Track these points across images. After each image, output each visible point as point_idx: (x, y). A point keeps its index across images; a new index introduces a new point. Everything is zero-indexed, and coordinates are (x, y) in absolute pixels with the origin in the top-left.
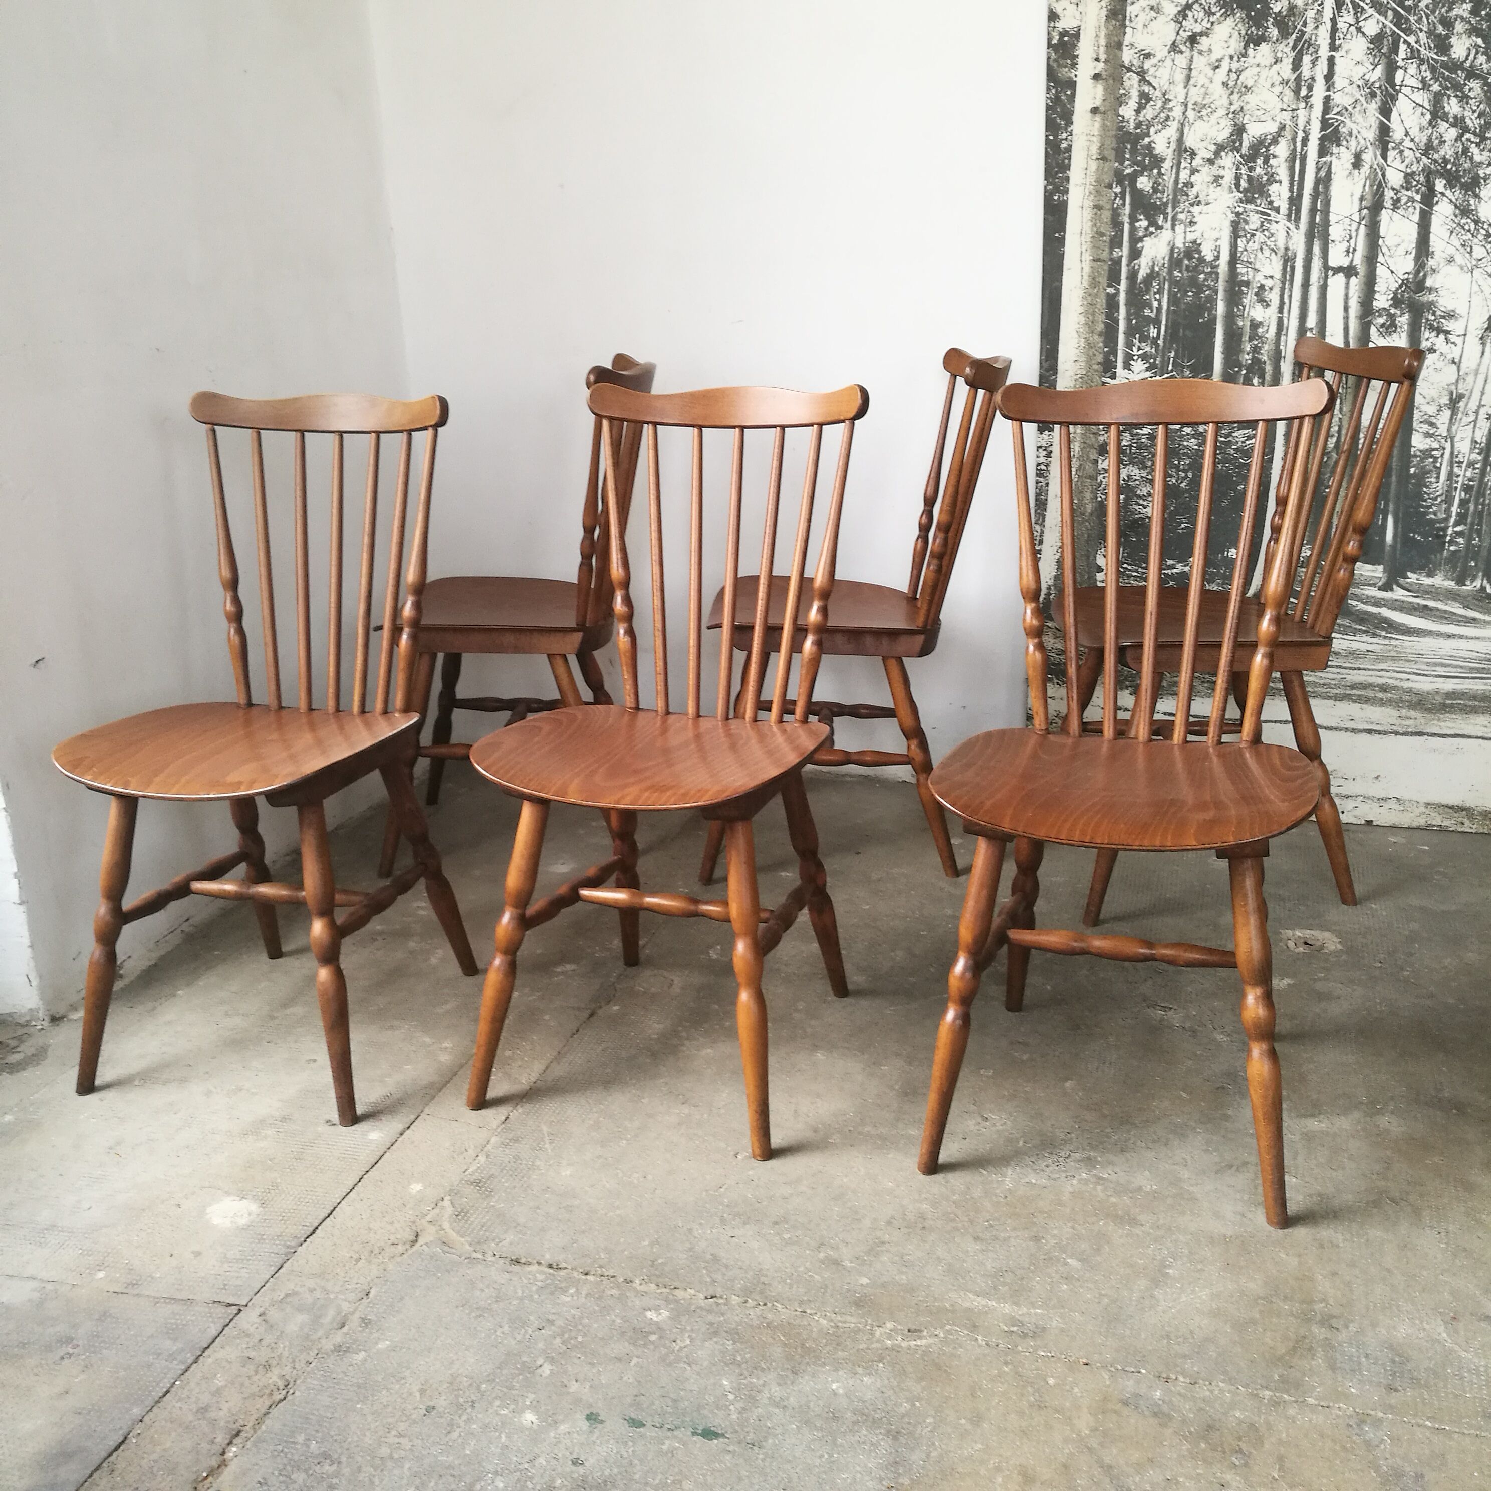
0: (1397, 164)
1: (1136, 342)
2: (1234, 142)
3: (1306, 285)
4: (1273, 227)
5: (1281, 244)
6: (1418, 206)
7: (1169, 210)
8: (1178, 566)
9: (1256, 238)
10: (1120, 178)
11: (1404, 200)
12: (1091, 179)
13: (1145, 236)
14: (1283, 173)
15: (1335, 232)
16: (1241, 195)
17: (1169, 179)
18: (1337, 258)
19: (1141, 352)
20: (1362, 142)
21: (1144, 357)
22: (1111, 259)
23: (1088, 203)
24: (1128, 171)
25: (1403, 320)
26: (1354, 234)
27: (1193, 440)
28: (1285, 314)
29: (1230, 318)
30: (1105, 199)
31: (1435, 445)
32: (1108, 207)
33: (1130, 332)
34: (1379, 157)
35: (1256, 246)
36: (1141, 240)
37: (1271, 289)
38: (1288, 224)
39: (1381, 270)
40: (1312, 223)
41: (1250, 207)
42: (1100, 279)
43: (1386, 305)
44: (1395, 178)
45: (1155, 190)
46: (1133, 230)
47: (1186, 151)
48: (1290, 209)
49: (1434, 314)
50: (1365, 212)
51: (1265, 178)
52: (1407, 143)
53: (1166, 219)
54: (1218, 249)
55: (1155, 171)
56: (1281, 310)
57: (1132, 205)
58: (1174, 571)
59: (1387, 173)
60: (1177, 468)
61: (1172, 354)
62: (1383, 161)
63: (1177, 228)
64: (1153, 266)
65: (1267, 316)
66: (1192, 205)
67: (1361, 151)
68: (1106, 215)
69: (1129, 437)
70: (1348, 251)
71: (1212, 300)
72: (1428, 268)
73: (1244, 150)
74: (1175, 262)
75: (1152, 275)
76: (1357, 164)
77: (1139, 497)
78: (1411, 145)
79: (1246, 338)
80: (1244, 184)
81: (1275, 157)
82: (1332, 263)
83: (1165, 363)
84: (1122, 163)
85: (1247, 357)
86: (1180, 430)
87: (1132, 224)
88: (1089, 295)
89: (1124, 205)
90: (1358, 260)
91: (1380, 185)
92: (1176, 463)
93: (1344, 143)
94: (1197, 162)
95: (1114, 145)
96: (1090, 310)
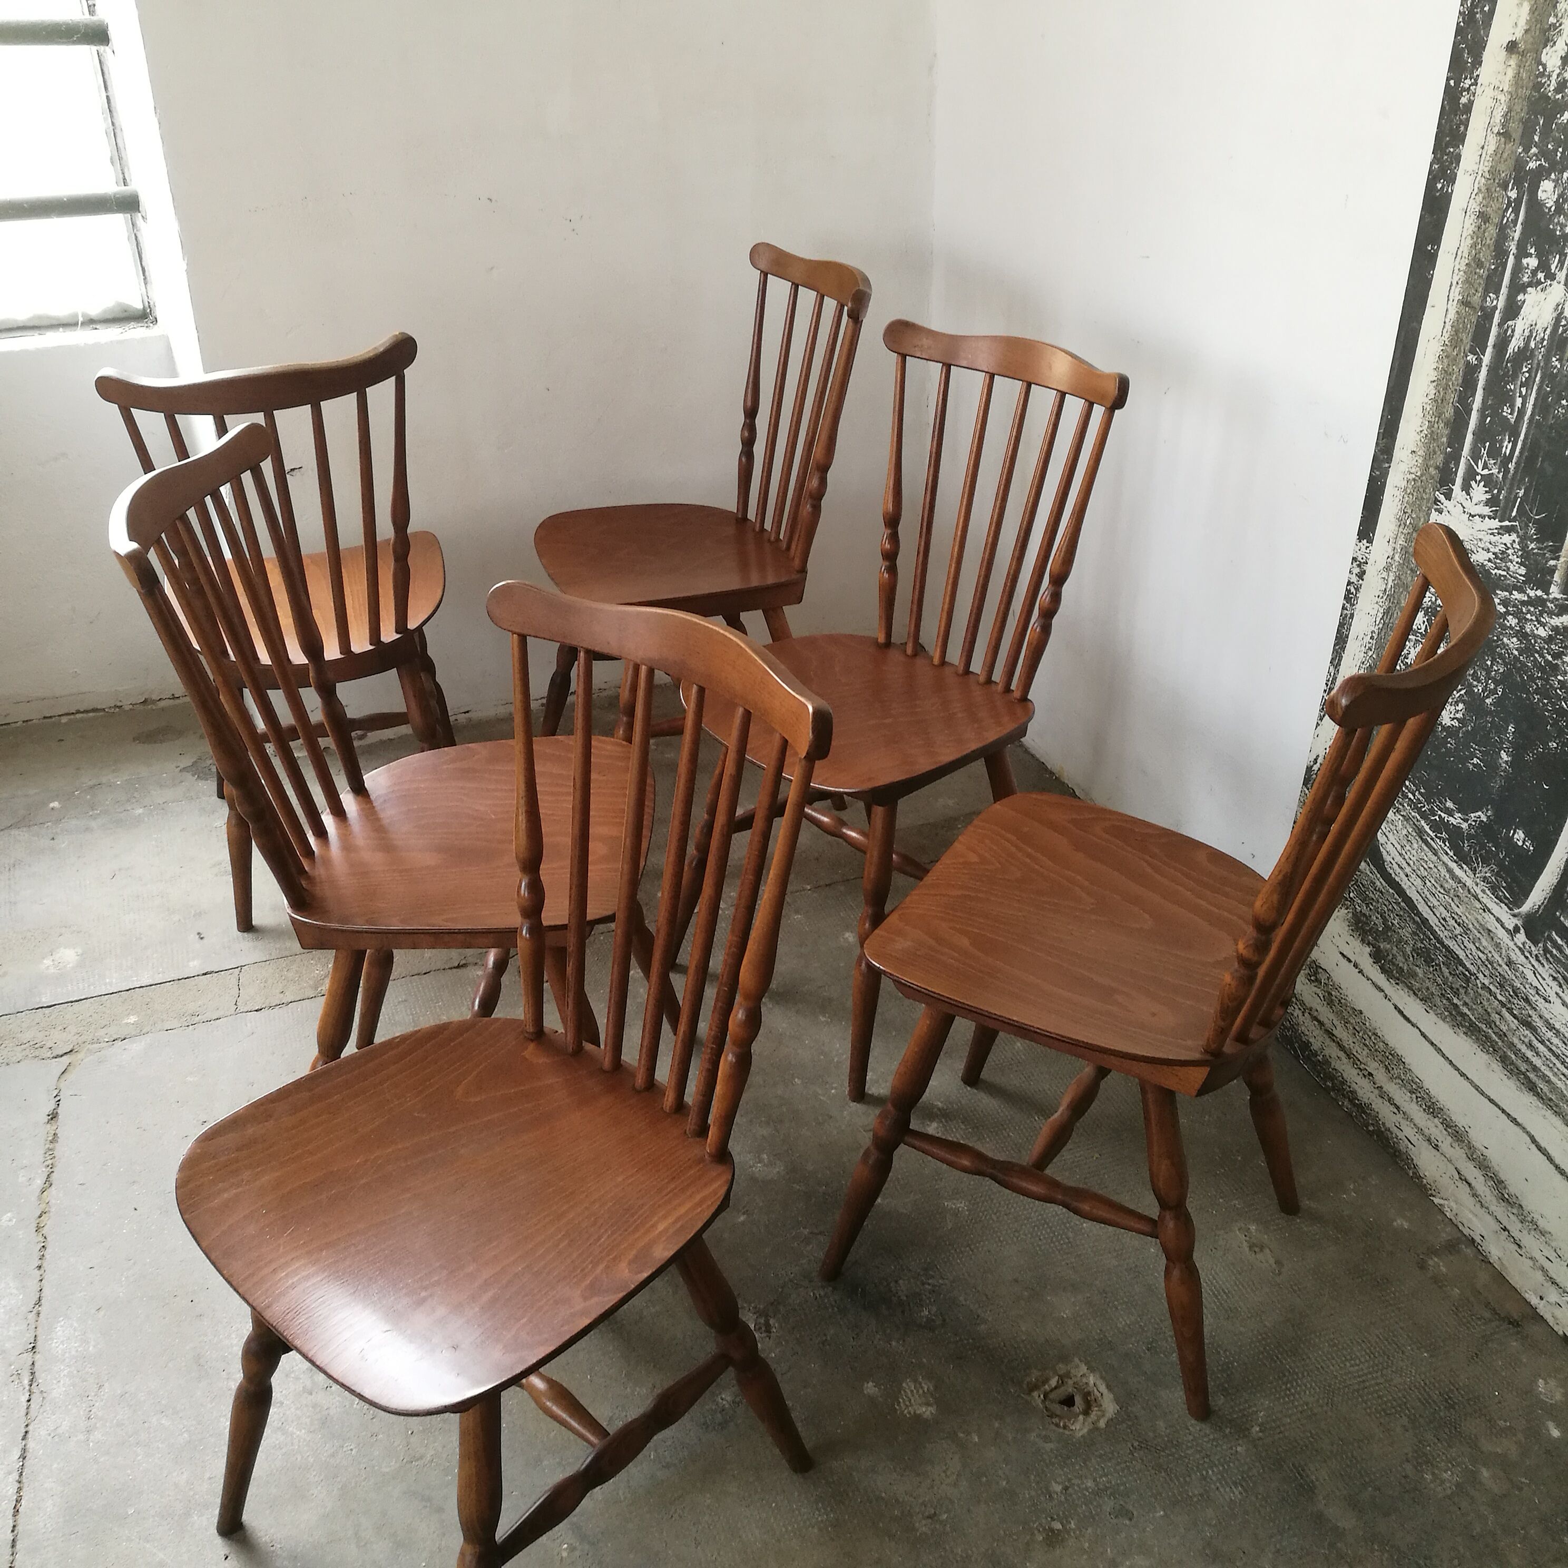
1: (1484, 452)
8: (1457, 815)
10: (1519, 174)
12: (1485, 167)
13: (1530, 284)
19: (1486, 472)
21: (1488, 481)
22: (1482, 308)
23: (1475, 207)
24: (1532, 165)
27: (1515, 640)
30: (1495, 206)
32: (1496, 221)
33: (1482, 434)
36: (1523, 289)
42: (1464, 336)
45: (1559, 209)
46: (1518, 269)
55: (1565, 175)
57: (1525, 223)
58: (1451, 820)
60: (1488, 670)
61: (1521, 493)
64: (1529, 337)
68: (1492, 231)
74: (1557, 341)
75: (1524, 354)
83: (1510, 502)
84: (1527, 150)
87: (1518, 258)
88: (1446, 357)
89: (1515, 222)
92: (1489, 663)
95: (1524, 114)
96: (1441, 383)
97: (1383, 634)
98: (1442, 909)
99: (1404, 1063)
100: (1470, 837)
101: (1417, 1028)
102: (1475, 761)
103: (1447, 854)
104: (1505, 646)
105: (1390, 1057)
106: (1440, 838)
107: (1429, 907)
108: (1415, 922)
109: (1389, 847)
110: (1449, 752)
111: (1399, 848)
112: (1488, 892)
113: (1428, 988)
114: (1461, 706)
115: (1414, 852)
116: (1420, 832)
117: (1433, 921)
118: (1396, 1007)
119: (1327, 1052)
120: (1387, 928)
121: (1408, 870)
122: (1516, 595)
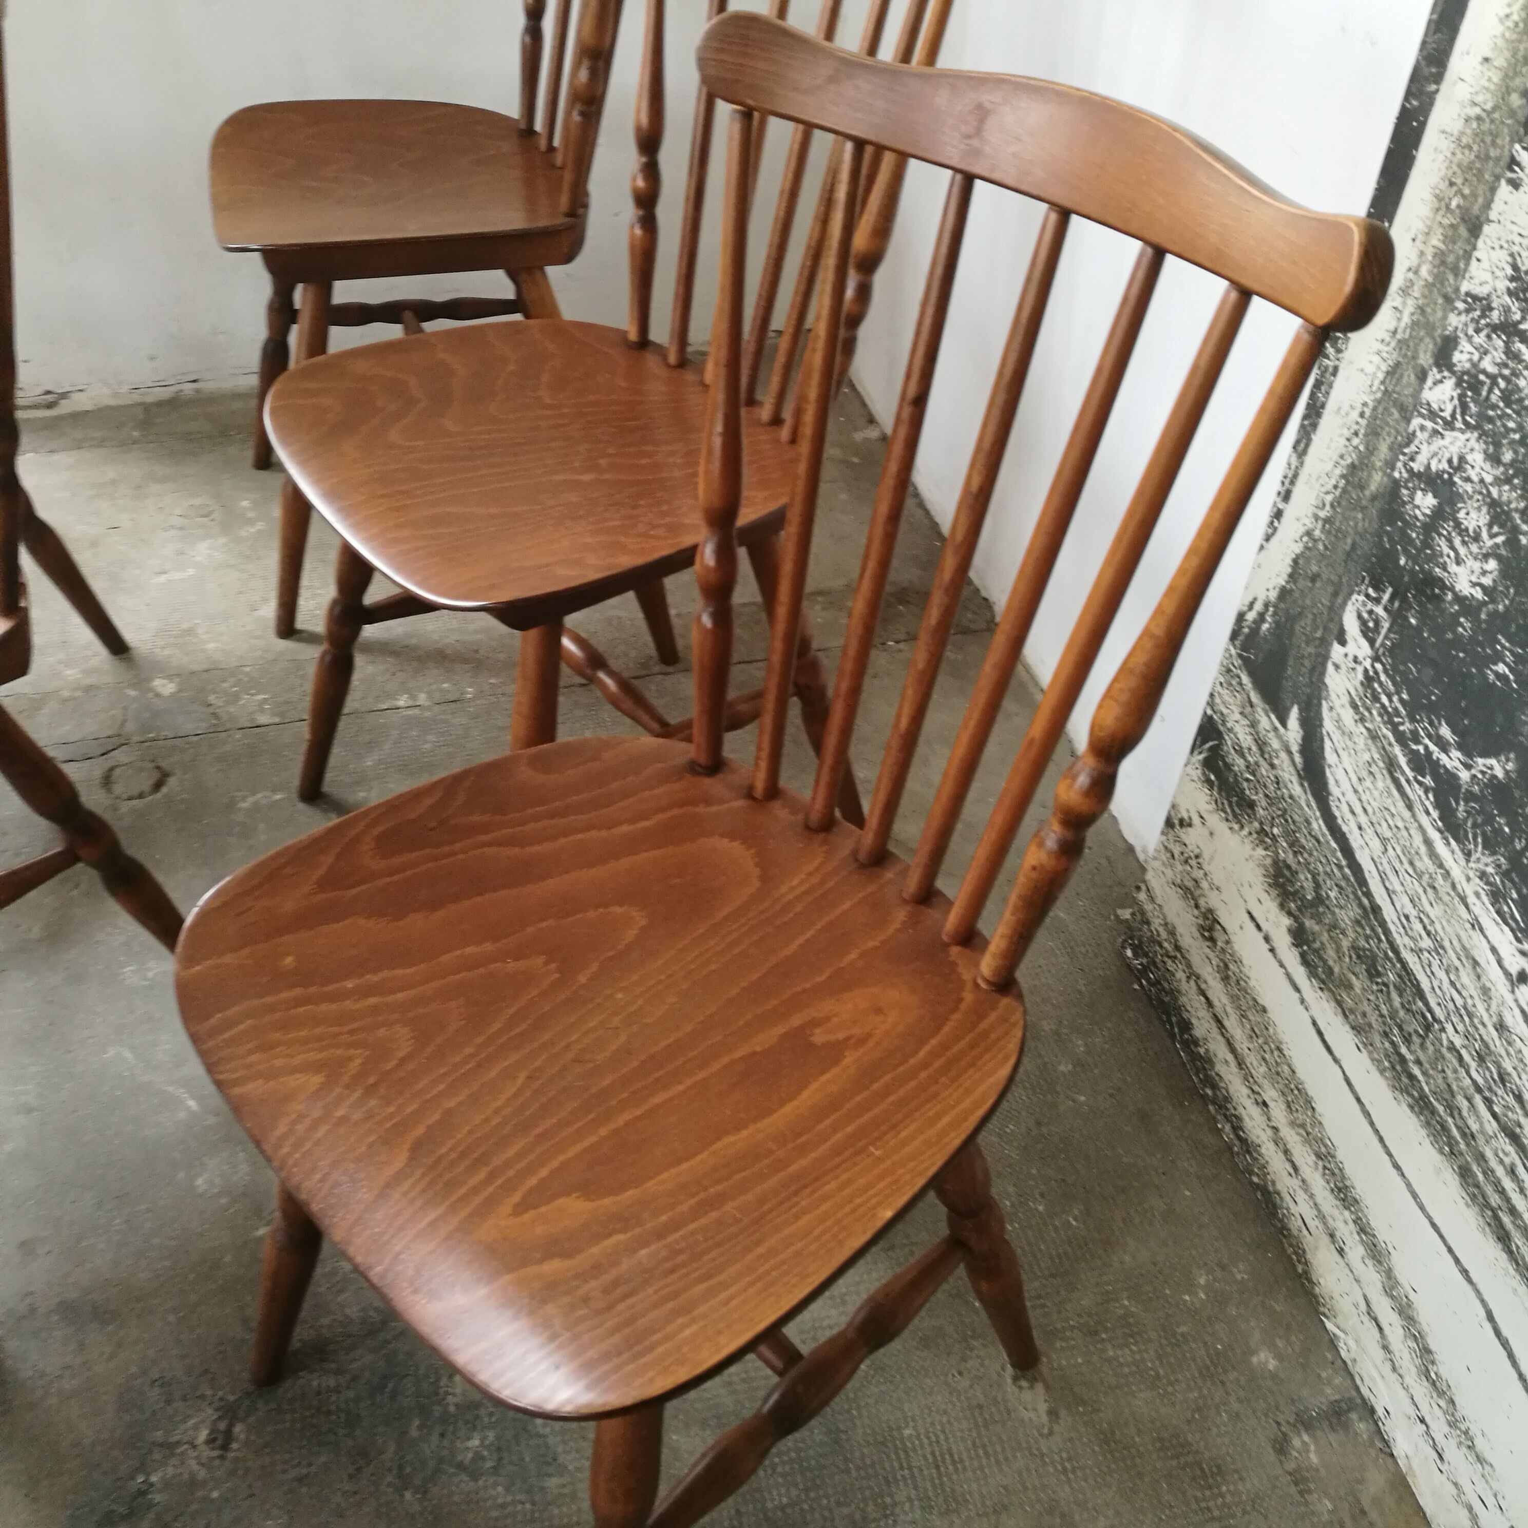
8: (1456, 754)
58: (1444, 759)
69: (1500, 356)
77: (1458, 524)
97: (1380, 409)
98: (1406, 900)
99: (1313, 1109)
100: (1470, 797)
101: (1341, 1067)
102: (1501, 668)
103: (1428, 813)
105: (1296, 1092)
106: (1420, 784)
107: (1387, 889)
108: (1361, 905)
109: (1340, 774)
110: (1458, 644)
111: (1355, 780)
112: (1485, 899)
113: (1364, 1015)
114: (1493, 564)
115: (1376, 794)
116: (1391, 765)
117: (1389, 914)
118: (1314, 1023)
119: (1212, 1046)
120: (1319, 900)
121: (1363, 819)
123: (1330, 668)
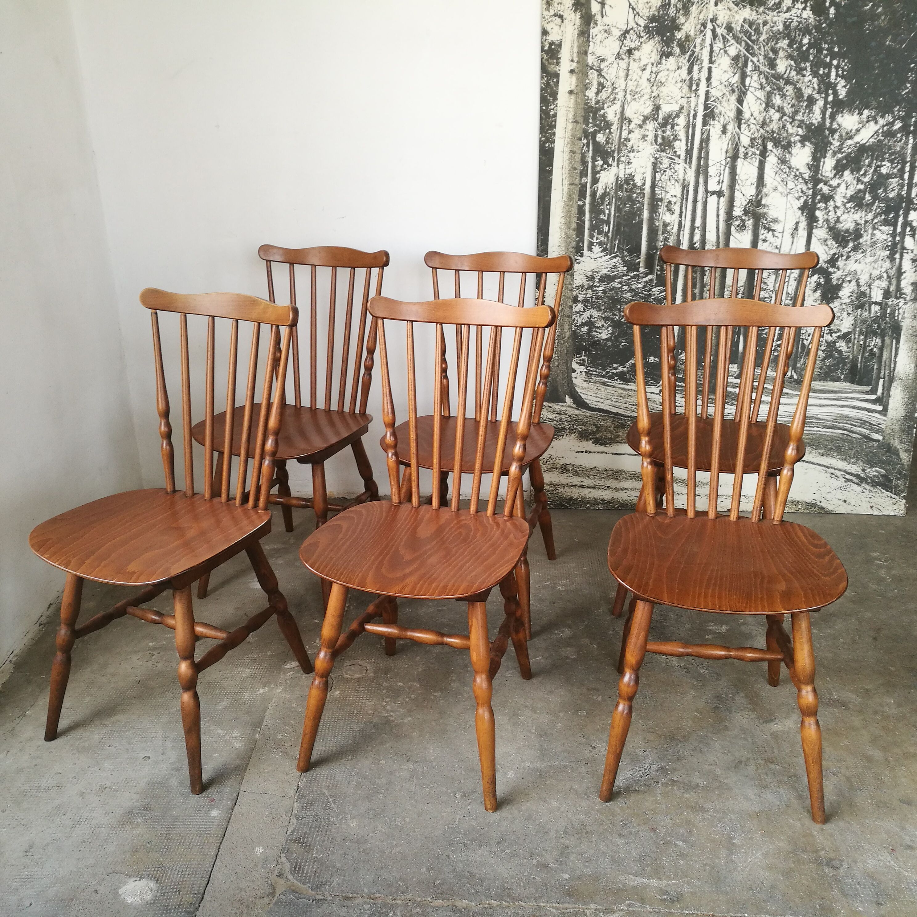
0: (746, 132)
1: (595, 234)
2: (654, 115)
3: (695, 201)
4: (677, 167)
5: (681, 177)
6: (758, 157)
7: (616, 155)
8: (620, 367)
9: (667, 173)
10: (586, 134)
11: (750, 153)
12: (569, 134)
13: (601, 170)
14: (682, 135)
15: (712, 171)
16: (658, 147)
17: (615, 136)
18: (713, 186)
19: (598, 241)
20: (727, 118)
21: (600, 244)
22: (580, 184)
23: (567, 149)
24: (591, 130)
25: (750, 223)
26: (722, 172)
27: (629, 293)
28: (683, 218)
29: (651, 220)
30: (577, 147)
31: (767, 295)
32: (579, 152)
33: (592, 229)
34: (737, 128)
35: (667, 178)
36: (598, 172)
37: (675, 203)
38: (685, 165)
39: (737, 194)
40: (699, 165)
41: (663, 154)
42: (574, 196)
43: (740, 214)
44: (745, 140)
45: (607, 143)
46: (594, 166)
47: (626, 119)
48: (686, 156)
49: (766, 220)
50: (729, 159)
51: (672, 137)
52: (752, 121)
53: (613, 160)
54: (644, 179)
55: (607, 131)
56: (681, 216)
57: (593, 150)
58: (618, 371)
59: (741, 138)
60: (620, 309)
61: (617, 242)
62: (738, 130)
63: (620, 166)
64: (606, 188)
65: (672, 219)
66: (630, 152)
67: (726, 124)
68: (578, 157)
69: (591, 292)
70: (719, 182)
71: (641, 210)
72: (763, 193)
73: (660, 120)
74: (619, 186)
75: (605, 195)
76: (724, 131)
77: (597, 327)
78: (754, 122)
79: (660, 232)
80: (660, 140)
81: (678, 125)
82: (710, 189)
83: (613, 247)
84: (587, 125)
85: (661, 244)
86: (621, 287)
87: (593, 163)
88: (568, 205)
89: (589, 151)
90: (725, 187)
91: (737, 144)
92: (619, 307)
93: (717, 119)
94: (632, 126)
95: (583, 114)
96: (568, 215)
97: (562, 319)
98: (624, 405)
99: (624, 471)
100: (628, 372)
101: (626, 454)
102: (623, 344)
103: (619, 384)
104: (624, 298)
105: (616, 473)
106: (614, 380)
107: (617, 408)
108: (611, 417)
109: (590, 398)
110: (609, 347)
111: (595, 395)
114: (610, 328)
115: (602, 392)
116: (604, 384)
117: (620, 411)
118: (613, 454)
119: (582, 494)
120: (598, 428)
121: (602, 400)
122: (624, 278)
123: (573, 379)
